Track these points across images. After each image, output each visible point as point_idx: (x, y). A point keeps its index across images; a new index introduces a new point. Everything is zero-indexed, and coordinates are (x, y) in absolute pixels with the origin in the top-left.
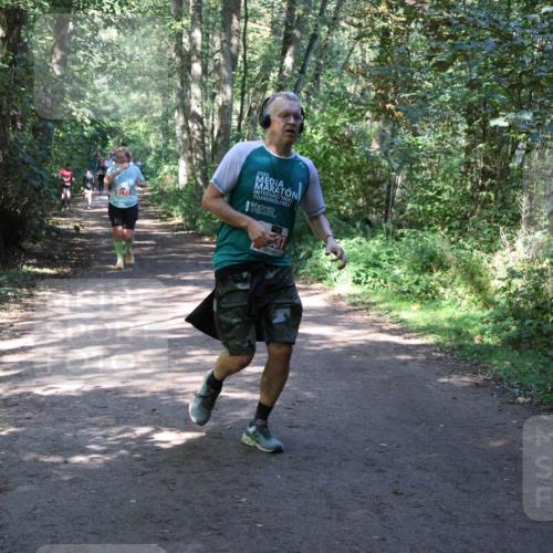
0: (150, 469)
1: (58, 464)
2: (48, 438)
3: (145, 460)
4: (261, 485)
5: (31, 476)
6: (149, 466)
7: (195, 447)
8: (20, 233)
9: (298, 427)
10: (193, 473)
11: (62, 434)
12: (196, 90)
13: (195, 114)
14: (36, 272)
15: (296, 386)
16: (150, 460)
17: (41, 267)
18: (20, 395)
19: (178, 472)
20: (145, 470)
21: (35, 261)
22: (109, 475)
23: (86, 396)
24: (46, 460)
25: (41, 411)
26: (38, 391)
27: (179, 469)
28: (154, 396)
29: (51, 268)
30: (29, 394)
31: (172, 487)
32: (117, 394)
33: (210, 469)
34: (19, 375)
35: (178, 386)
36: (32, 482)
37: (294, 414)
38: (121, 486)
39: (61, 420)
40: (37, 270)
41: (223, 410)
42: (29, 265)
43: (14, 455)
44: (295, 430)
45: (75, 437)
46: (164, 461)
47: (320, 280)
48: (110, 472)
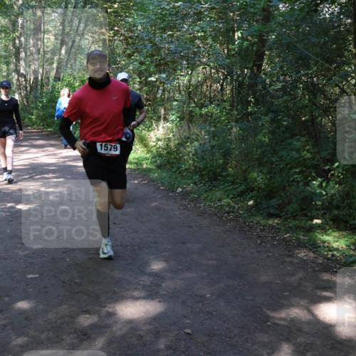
13: (23, 74)
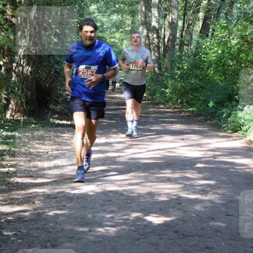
0: (142, 237)
1: (85, 232)
2: (77, 217)
3: (138, 231)
4: (213, 248)
5: (71, 238)
6: (141, 235)
7: (169, 225)
8: (48, 98)
9: (232, 216)
10: (169, 240)
11: (86, 215)
12: (155, 12)
14: (58, 123)
15: (228, 192)
16: (141, 232)
17: (61, 120)
18: (58, 193)
19: (160, 239)
20: (140, 237)
21: (57, 116)
22: (117, 239)
23: (97, 194)
24: (78, 229)
25: (72, 202)
26: (68, 191)
27: (160, 237)
28: (140, 196)
29: (67, 121)
30: (63, 192)
31: (157, 247)
32: (117, 193)
33: (179, 238)
34: (55, 181)
35: (154, 191)
36: (71, 242)
37: (229, 208)
38: (125, 245)
39: (84, 207)
40: (59, 121)
41: (184, 205)
42: (54, 118)
43: (58, 226)
44: (230, 217)
45: (94, 217)
46: (151, 232)
47: (236, 131)
48: (118, 237)
